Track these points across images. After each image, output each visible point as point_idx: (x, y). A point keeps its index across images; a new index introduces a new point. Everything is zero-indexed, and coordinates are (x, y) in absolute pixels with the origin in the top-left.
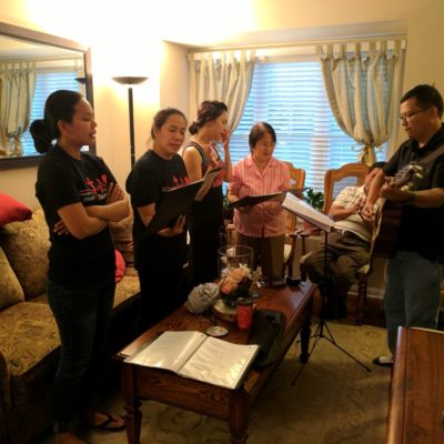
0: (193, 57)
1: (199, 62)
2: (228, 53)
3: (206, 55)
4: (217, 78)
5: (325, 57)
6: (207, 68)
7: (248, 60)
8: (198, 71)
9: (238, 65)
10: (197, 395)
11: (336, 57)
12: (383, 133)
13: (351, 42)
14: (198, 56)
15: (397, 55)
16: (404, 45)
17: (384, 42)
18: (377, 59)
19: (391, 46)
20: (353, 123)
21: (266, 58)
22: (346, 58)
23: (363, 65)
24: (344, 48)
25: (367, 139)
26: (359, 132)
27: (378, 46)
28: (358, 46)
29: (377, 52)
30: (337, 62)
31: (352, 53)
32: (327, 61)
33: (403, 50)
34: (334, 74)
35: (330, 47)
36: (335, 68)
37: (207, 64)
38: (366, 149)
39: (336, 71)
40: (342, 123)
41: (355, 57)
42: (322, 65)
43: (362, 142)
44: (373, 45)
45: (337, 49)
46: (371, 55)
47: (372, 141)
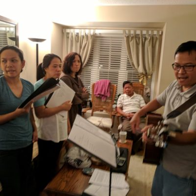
0: (65, 31)
1: (68, 33)
2: (82, 30)
3: (72, 30)
4: (77, 41)
6: (72, 37)
7: (92, 34)
8: (68, 38)
9: (87, 36)
11: (132, 36)
12: (151, 70)
13: (138, 30)
14: (68, 31)
15: (158, 37)
16: (160, 32)
17: (152, 31)
18: (149, 38)
19: (155, 32)
20: (138, 65)
21: (100, 34)
22: (136, 36)
23: (143, 40)
24: (135, 32)
25: (144, 73)
26: (140, 70)
27: (150, 32)
28: (141, 32)
29: (149, 35)
30: (132, 38)
31: (139, 35)
32: (128, 37)
33: (160, 35)
34: (131, 43)
35: (129, 31)
36: (131, 41)
37: (72, 34)
38: (143, 77)
39: (132, 42)
40: (133, 65)
41: (140, 36)
42: (125, 39)
43: (142, 74)
44: (148, 32)
45: (132, 32)
46: (147, 36)
47: (146, 73)
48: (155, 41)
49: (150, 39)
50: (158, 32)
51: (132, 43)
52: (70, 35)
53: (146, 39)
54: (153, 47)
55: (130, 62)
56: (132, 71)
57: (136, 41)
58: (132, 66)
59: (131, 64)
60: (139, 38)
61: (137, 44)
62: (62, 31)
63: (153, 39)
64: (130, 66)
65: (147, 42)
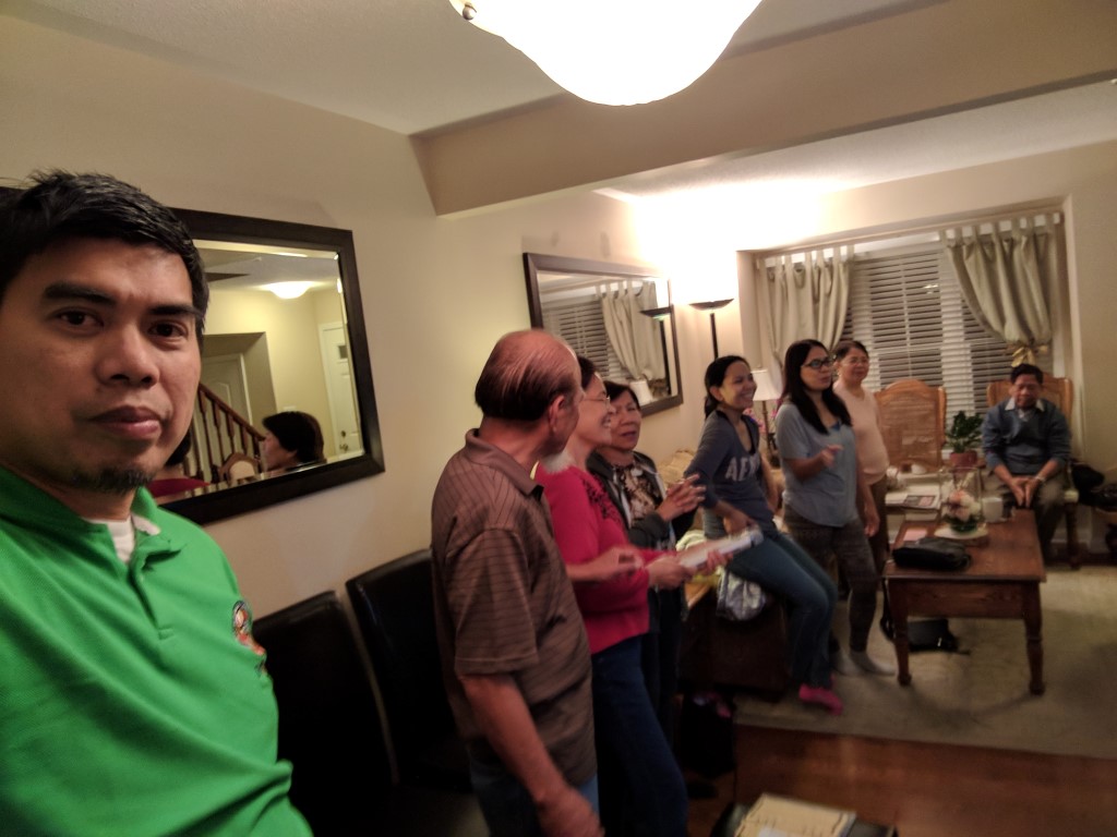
0: (763, 263)
1: (771, 270)
2: (814, 254)
3: (783, 259)
4: (800, 285)
5: (953, 244)
6: (785, 276)
7: (844, 259)
8: (772, 280)
9: (830, 266)
10: (982, 600)
11: (967, 242)
12: (1046, 329)
13: (985, 222)
14: (770, 262)
15: (1050, 231)
16: (1057, 219)
17: (1031, 219)
18: (1024, 239)
19: (1040, 221)
20: (1002, 320)
21: (867, 253)
22: (983, 242)
23: (1007, 249)
24: (976, 229)
25: (1025, 339)
26: (1012, 332)
27: (1023, 224)
28: (996, 227)
29: (1022, 231)
30: (971, 248)
31: (988, 236)
32: (957, 249)
33: (1057, 226)
34: (969, 264)
35: (959, 231)
36: (968, 256)
37: (784, 267)
38: (1023, 352)
39: (972, 258)
40: (986, 322)
41: (995, 239)
42: (949, 254)
43: (1019, 344)
44: (1016, 223)
45: (968, 232)
46: (1015, 236)
47: (1032, 340)
48: (1045, 244)
49: (1027, 243)
50: (1049, 216)
51: (973, 263)
52: (778, 274)
53: (1013, 243)
54: (1042, 263)
55: (974, 315)
56: (986, 342)
57: (984, 255)
58: (982, 327)
59: (978, 321)
60: (992, 245)
61: (989, 262)
62: (754, 265)
63: (1036, 240)
64: (975, 325)
65: (1018, 254)
